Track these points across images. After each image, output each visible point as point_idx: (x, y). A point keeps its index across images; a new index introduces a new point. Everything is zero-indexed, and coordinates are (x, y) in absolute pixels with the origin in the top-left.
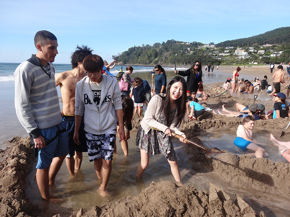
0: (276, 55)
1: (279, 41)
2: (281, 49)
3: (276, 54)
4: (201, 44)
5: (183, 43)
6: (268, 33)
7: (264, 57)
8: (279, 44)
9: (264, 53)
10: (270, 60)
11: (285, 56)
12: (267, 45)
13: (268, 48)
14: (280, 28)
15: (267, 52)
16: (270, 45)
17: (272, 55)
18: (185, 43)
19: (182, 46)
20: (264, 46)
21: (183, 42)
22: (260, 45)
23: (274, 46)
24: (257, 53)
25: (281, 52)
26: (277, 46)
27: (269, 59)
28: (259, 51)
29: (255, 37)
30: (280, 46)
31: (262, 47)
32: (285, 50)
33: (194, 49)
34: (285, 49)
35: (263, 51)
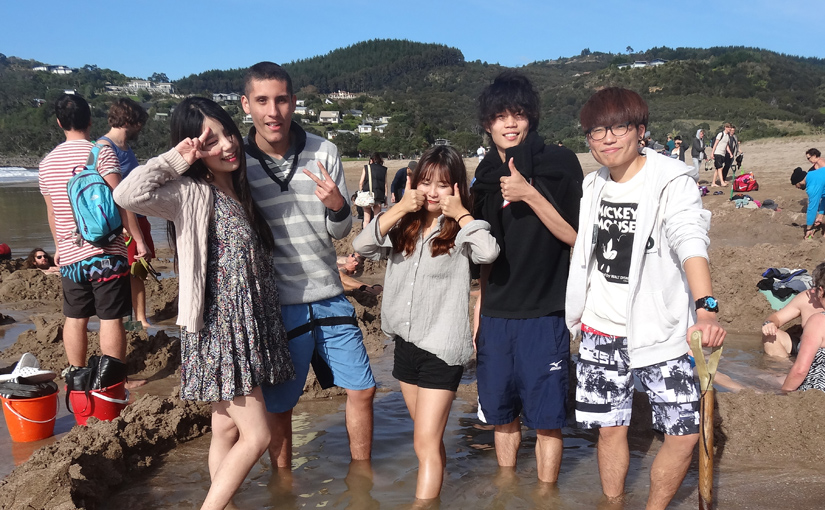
0: (373, 129)
1: (372, 83)
2: (383, 111)
3: (371, 124)
4: (117, 78)
5: (42, 69)
6: (339, 55)
7: (341, 135)
8: (375, 95)
9: (337, 121)
10: (360, 144)
11: (397, 134)
12: (341, 95)
13: (348, 103)
14: (370, 41)
15: (346, 118)
16: (349, 97)
17: (362, 129)
18: (50, 68)
19: (37, 77)
20: (333, 96)
21: (39, 64)
22: (321, 92)
23: (363, 100)
24: (315, 119)
25: (384, 120)
26: (370, 100)
27: (357, 139)
28: (324, 114)
29: (301, 63)
30: (377, 98)
31: (327, 101)
32: (395, 114)
33: (93, 96)
34: (393, 110)
35: (334, 114)
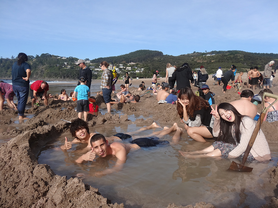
0: (140, 71)
1: (140, 60)
2: (142, 67)
3: (139, 70)
4: (77, 60)
5: (59, 58)
6: (131, 53)
7: (132, 72)
8: (140, 63)
9: (131, 69)
10: (136, 75)
11: (146, 72)
12: (132, 63)
13: (133, 65)
14: (139, 50)
15: (133, 69)
16: (134, 64)
17: (137, 71)
18: (61, 57)
19: (58, 59)
20: (130, 63)
21: (59, 57)
22: (127, 63)
23: (137, 64)
24: (125, 69)
25: (142, 69)
26: (139, 64)
27: (135, 74)
28: (127, 68)
29: (122, 56)
30: (141, 64)
31: (128, 65)
32: (145, 68)
33: (71, 64)
34: (145, 67)
35: (130, 68)
